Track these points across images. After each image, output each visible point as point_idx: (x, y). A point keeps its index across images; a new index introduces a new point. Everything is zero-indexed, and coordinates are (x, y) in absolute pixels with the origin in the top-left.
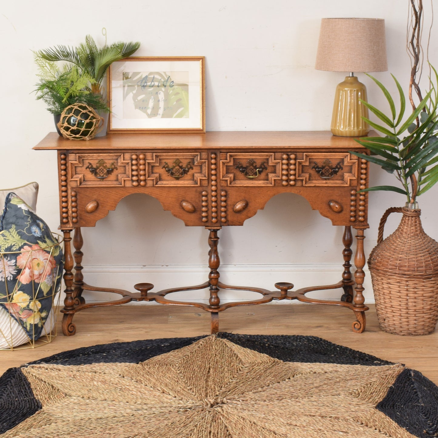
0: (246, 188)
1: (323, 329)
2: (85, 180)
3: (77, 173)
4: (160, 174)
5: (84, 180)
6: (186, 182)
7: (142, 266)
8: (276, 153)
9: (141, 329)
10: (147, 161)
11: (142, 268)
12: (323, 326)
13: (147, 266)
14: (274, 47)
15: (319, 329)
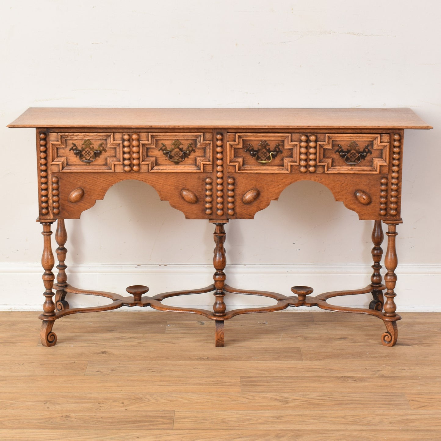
0: (257, 175)
1: (347, 341)
2: (69, 163)
3: (59, 155)
4: (156, 158)
5: (67, 164)
6: (187, 167)
8: (293, 134)
10: (141, 142)
11: (136, 267)
12: (347, 338)
13: (141, 266)
15: (343, 341)
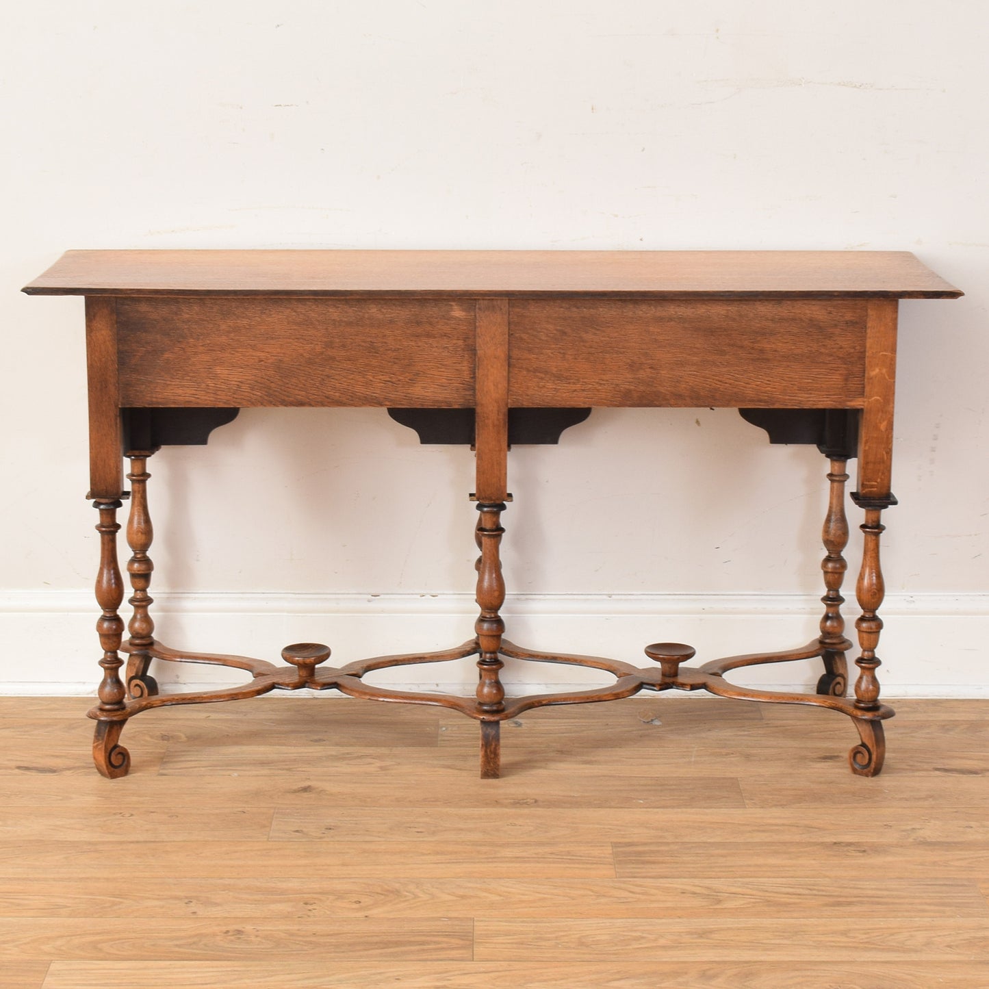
1: (839, 764)
7: (370, 597)
9: (370, 760)
11: (369, 601)
12: (838, 757)
13: (382, 596)
14: (717, 30)
15: (830, 763)
